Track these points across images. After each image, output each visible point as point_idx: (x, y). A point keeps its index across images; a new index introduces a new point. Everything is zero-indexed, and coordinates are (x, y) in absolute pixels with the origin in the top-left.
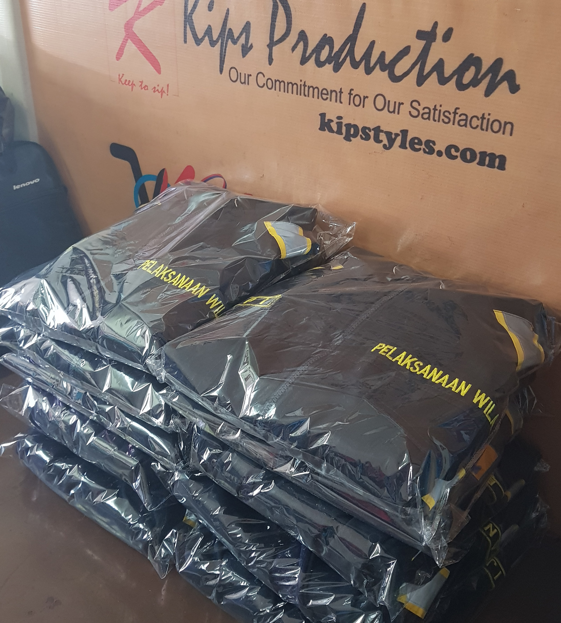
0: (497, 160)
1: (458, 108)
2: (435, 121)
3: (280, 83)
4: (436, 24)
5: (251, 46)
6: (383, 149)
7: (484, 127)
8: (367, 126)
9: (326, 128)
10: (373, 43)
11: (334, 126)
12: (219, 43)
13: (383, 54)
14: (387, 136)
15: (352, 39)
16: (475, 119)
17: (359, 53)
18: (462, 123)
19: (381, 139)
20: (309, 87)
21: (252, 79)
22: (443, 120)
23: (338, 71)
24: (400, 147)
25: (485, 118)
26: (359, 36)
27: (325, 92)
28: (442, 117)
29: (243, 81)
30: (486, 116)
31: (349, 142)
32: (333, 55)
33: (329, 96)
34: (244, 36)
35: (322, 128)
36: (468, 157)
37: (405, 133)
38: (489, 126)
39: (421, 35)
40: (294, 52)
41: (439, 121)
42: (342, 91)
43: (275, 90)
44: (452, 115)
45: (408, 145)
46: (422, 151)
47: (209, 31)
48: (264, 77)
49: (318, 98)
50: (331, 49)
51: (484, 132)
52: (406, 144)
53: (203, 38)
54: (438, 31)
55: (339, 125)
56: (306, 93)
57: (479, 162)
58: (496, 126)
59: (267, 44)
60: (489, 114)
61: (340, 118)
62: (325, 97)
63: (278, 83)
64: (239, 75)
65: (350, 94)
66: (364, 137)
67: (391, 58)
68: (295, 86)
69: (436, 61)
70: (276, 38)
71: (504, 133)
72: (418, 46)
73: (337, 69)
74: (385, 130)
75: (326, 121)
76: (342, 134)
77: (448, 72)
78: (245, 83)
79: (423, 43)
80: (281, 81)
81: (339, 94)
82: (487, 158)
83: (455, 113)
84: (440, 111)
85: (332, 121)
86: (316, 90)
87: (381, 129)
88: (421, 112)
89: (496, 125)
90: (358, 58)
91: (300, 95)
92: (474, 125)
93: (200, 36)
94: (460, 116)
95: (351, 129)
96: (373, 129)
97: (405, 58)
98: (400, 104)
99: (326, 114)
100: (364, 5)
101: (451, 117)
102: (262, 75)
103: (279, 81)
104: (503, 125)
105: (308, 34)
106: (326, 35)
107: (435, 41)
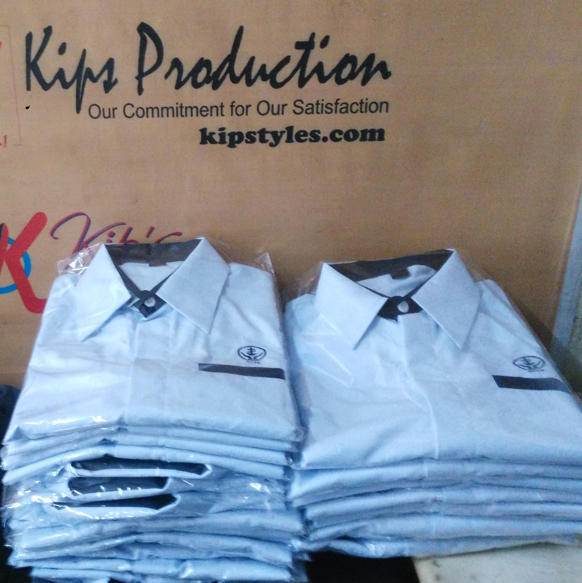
0: (377, 133)
1: (338, 100)
2: (318, 113)
3: (153, 109)
4: (313, 35)
5: (116, 81)
6: (270, 147)
7: (363, 110)
8: (252, 131)
9: (208, 141)
10: (252, 59)
11: (217, 138)
12: (75, 84)
13: (264, 66)
14: (272, 136)
15: (231, 58)
16: (354, 105)
17: (238, 69)
18: (344, 110)
19: (266, 139)
20: (187, 108)
21: (119, 113)
22: (326, 112)
23: (217, 89)
24: (287, 142)
25: (363, 103)
26: (239, 54)
27: (204, 109)
28: (325, 109)
29: (107, 115)
30: (364, 101)
31: (233, 149)
32: (211, 75)
33: (209, 112)
34: (105, 72)
35: (203, 142)
36: (352, 137)
37: (289, 129)
38: (368, 109)
39: (299, 45)
40: (168, 79)
41: (322, 113)
42: (224, 105)
43: (147, 117)
44: (334, 105)
45: (294, 139)
46: (308, 141)
47: (60, 75)
48: (133, 106)
49: (197, 116)
50: (209, 70)
51: (364, 114)
52: (292, 138)
53: (53, 82)
54: (316, 40)
55: (222, 135)
56: (184, 114)
57: (362, 138)
58: (373, 107)
59: (136, 76)
60: (367, 99)
61: (222, 129)
62: (204, 113)
63: (150, 110)
64: (101, 112)
65: (232, 106)
66: (249, 140)
67: (272, 69)
68: (170, 110)
69: (315, 65)
70: (146, 70)
71: (381, 111)
72: (297, 54)
73: (215, 87)
74: (270, 131)
75: (208, 134)
76: (226, 143)
77: (327, 72)
78: (109, 117)
79: (302, 51)
80: (153, 107)
81: (220, 109)
82: (368, 134)
83: (336, 104)
84: (322, 104)
85: (214, 133)
86: (194, 110)
87: (267, 130)
88: (305, 108)
89: (374, 105)
90: (238, 75)
91: (177, 116)
92: (354, 110)
93: (48, 80)
94: (341, 105)
95: (234, 136)
96: (259, 132)
97: (285, 67)
98: (283, 106)
99: (207, 129)
100: (241, 27)
101: (333, 107)
102: (130, 106)
103: (151, 108)
104: (379, 105)
105: (182, 61)
106: (202, 58)
107: (313, 48)
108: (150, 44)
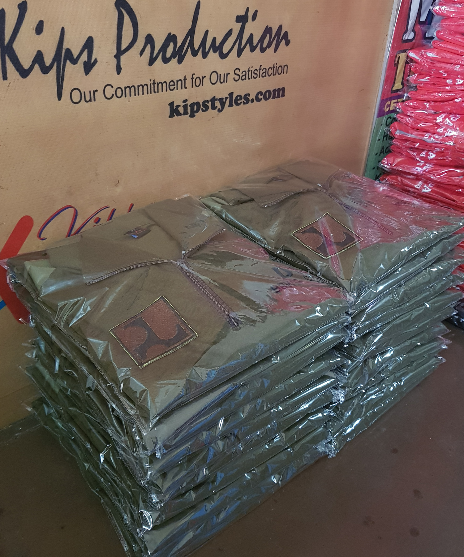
0: (281, 91)
1: (261, 66)
2: (249, 79)
3: (130, 88)
4: (248, 9)
5: (96, 61)
6: (218, 112)
7: (275, 73)
8: (206, 100)
9: (175, 114)
10: (207, 32)
11: (181, 110)
12: (55, 68)
13: (214, 39)
14: (220, 102)
15: (191, 33)
16: (270, 69)
17: (197, 44)
18: (264, 75)
19: (216, 106)
20: (158, 84)
21: (99, 95)
22: (254, 77)
23: (181, 63)
24: (229, 106)
25: (275, 67)
26: (197, 28)
27: (172, 83)
28: (253, 75)
29: (88, 99)
30: (275, 66)
31: (193, 118)
32: (177, 50)
33: (176, 86)
34: (86, 52)
35: (171, 116)
36: (267, 96)
37: (231, 94)
38: (277, 72)
39: (238, 19)
40: (143, 55)
41: (251, 78)
42: (186, 78)
43: (126, 96)
44: (259, 71)
45: (234, 103)
46: (242, 104)
47: (39, 58)
48: (112, 87)
49: (167, 91)
50: (175, 44)
51: (275, 76)
52: (232, 102)
53: (31, 68)
54: (249, 13)
55: (185, 107)
56: (156, 90)
57: (273, 97)
58: (280, 70)
59: (115, 54)
60: (277, 64)
61: (185, 101)
62: (172, 88)
63: (128, 89)
64: (82, 95)
65: (192, 78)
66: (204, 109)
67: (220, 41)
68: (145, 87)
69: (248, 36)
70: (123, 47)
71: (283, 73)
72: (237, 27)
74: (218, 98)
75: (175, 108)
76: (188, 113)
77: (255, 42)
78: (90, 100)
79: (240, 24)
80: (131, 86)
81: (183, 82)
82: (277, 92)
83: (260, 69)
84: (252, 70)
85: (179, 106)
86: (164, 84)
87: (216, 98)
88: (241, 75)
89: (280, 68)
90: (196, 48)
91: (151, 93)
92: (270, 74)
93: (26, 65)
94: (262, 71)
95: (194, 107)
96: (211, 101)
97: (229, 39)
98: (227, 74)
99: (174, 102)
100: (199, 3)
101: (258, 73)
102: (109, 87)
103: (128, 87)
104: (283, 68)
105: (154, 37)
106: (170, 34)
107: (247, 22)
108: (127, 20)
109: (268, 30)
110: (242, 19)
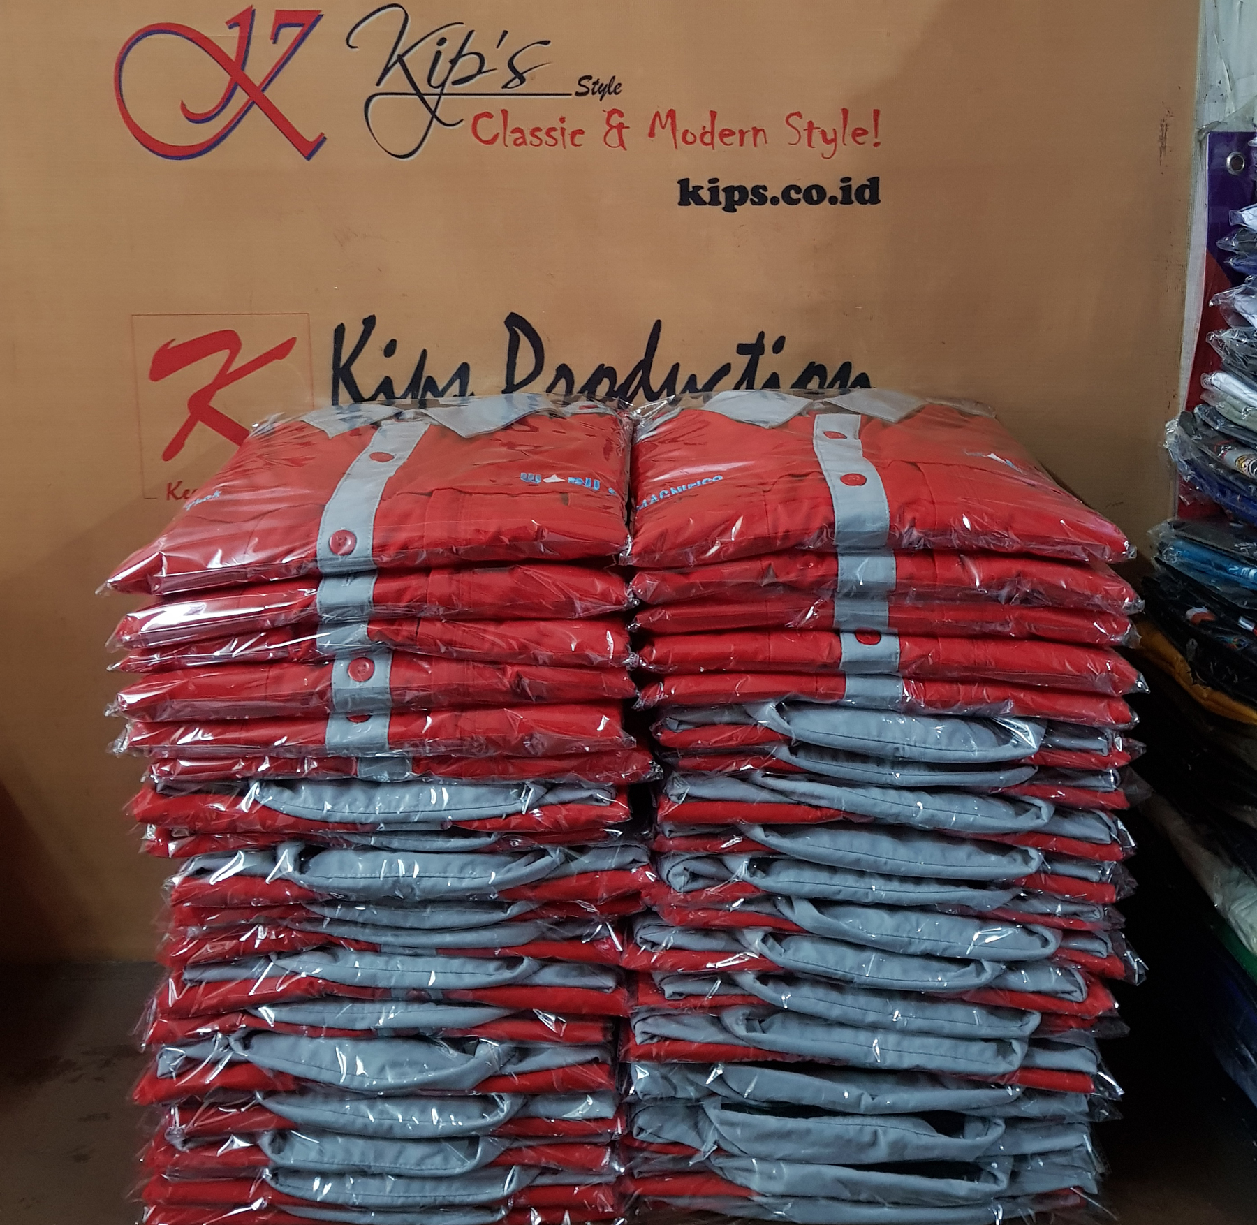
4: (762, 335)
10: (675, 367)
13: (693, 378)
15: (645, 365)
17: (656, 381)
26: (655, 360)
32: (616, 389)
39: (742, 349)
47: (386, 388)
50: (613, 382)
53: (374, 396)
54: (766, 341)
67: (706, 380)
69: (768, 376)
70: (517, 380)
79: (746, 358)
90: (656, 387)
93: (367, 394)
97: (723, 379)
100: (659, 322)
105: (571, 368)
106: (603, 365)
107: (763, 353)
108: (524, 343)
109: (815, 370)
110: (753, 350)
